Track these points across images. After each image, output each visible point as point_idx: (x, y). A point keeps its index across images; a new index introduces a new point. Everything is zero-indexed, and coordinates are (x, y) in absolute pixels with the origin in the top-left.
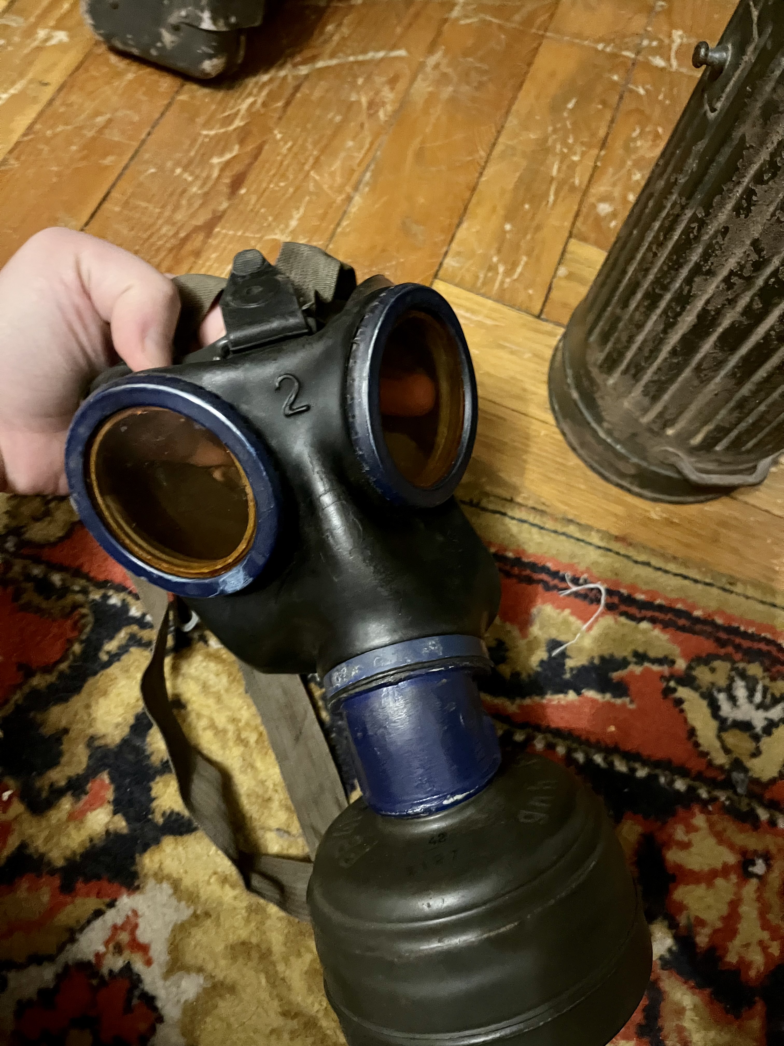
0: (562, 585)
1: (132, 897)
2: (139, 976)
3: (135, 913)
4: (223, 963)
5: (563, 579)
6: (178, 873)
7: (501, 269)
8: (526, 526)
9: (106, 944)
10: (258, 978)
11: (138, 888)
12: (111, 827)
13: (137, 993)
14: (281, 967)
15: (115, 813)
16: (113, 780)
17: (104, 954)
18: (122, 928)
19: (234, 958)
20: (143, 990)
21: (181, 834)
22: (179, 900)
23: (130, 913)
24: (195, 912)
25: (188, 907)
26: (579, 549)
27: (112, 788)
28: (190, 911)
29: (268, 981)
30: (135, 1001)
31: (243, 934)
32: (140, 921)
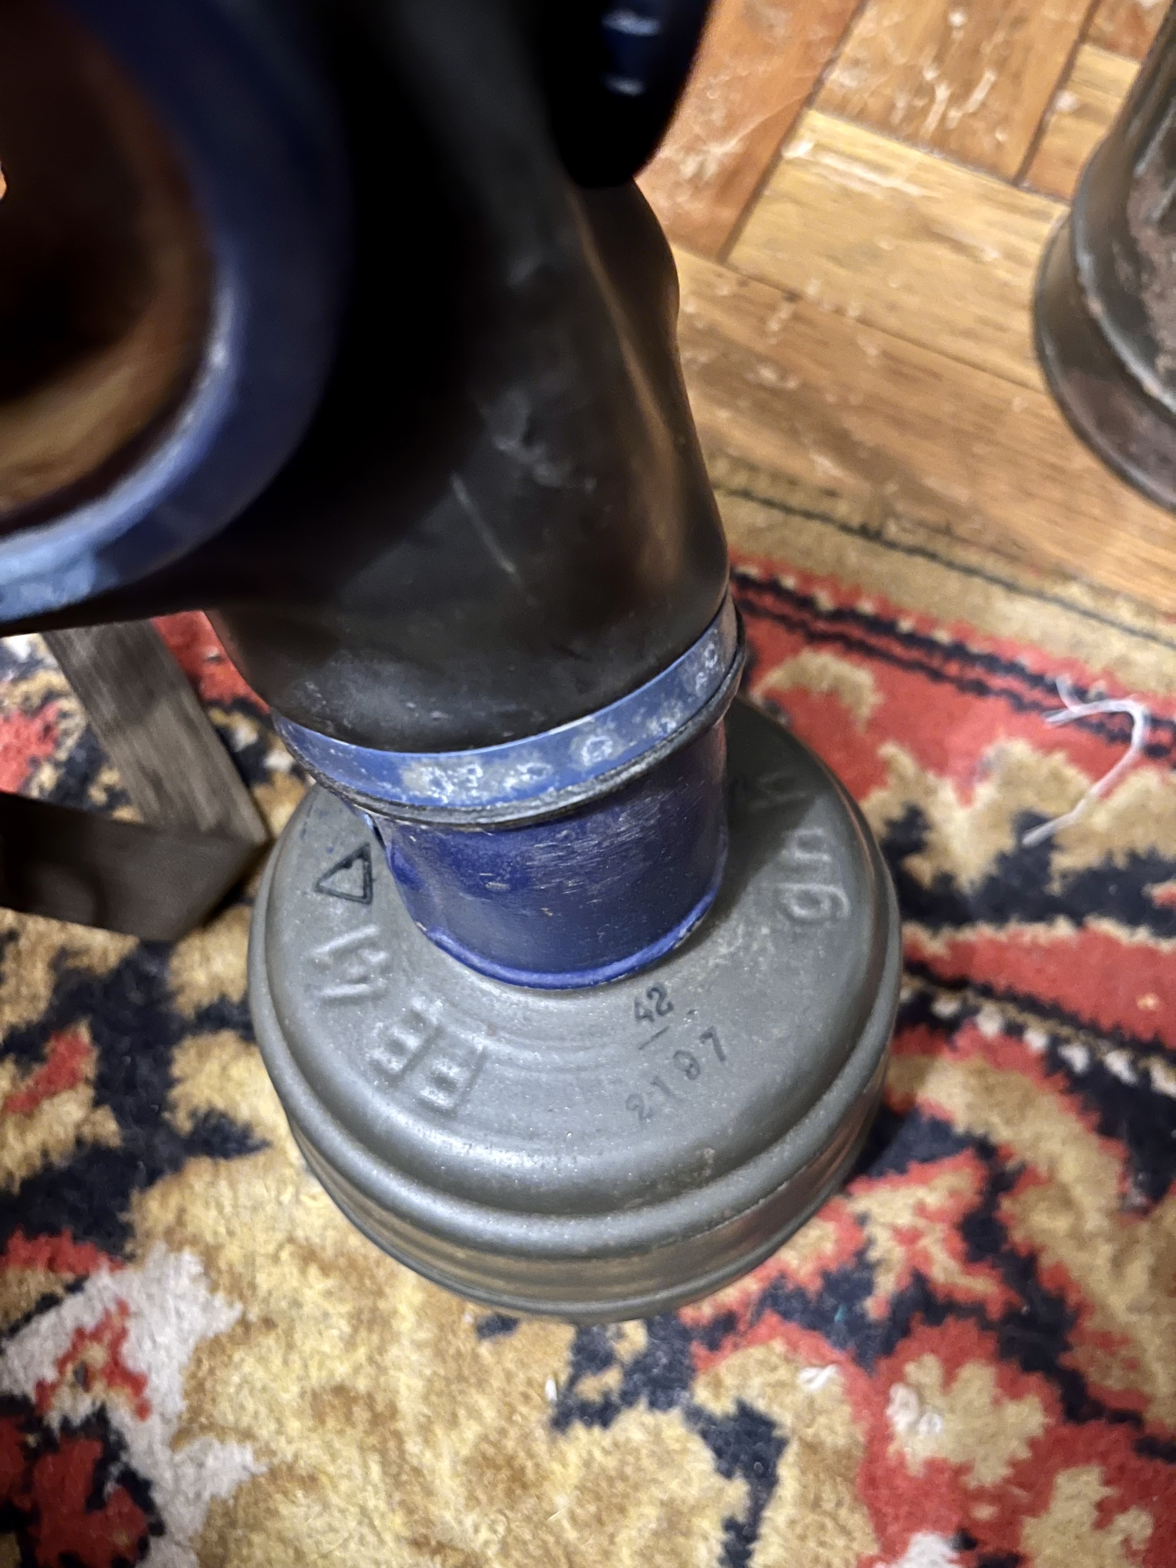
0: (1050, 701)
1: (118, 1273)
2: (120, 1435)
3: (123, 1309)
4: (294, 1426)
5: (1053, 689)
6: (215, 1233)
7: (942, 93)
8: (977, 581)
9: (61, 1364)
10: (366, 1466)
11: (131, 1258)
12: (87, 1130)
13: (115, 1470)
14: (413, 1446)
15: (97, 1103)
16: (96, 1037)
17: (54, 1386)
18: (96, 1335)
19: (320, 1418)
20: (127, 1466)
21: (226, 1155)
22: (213, 1288)
23: (113, 1308)
24: (244, 1314)
25: (231, 1305)
26: (1088, 632)
27: (95, 1054)
28: (235, 1313)
29: (385, 1473)
30: (110, 1487)
31: (341, 1370)
32: (131, 1325)
